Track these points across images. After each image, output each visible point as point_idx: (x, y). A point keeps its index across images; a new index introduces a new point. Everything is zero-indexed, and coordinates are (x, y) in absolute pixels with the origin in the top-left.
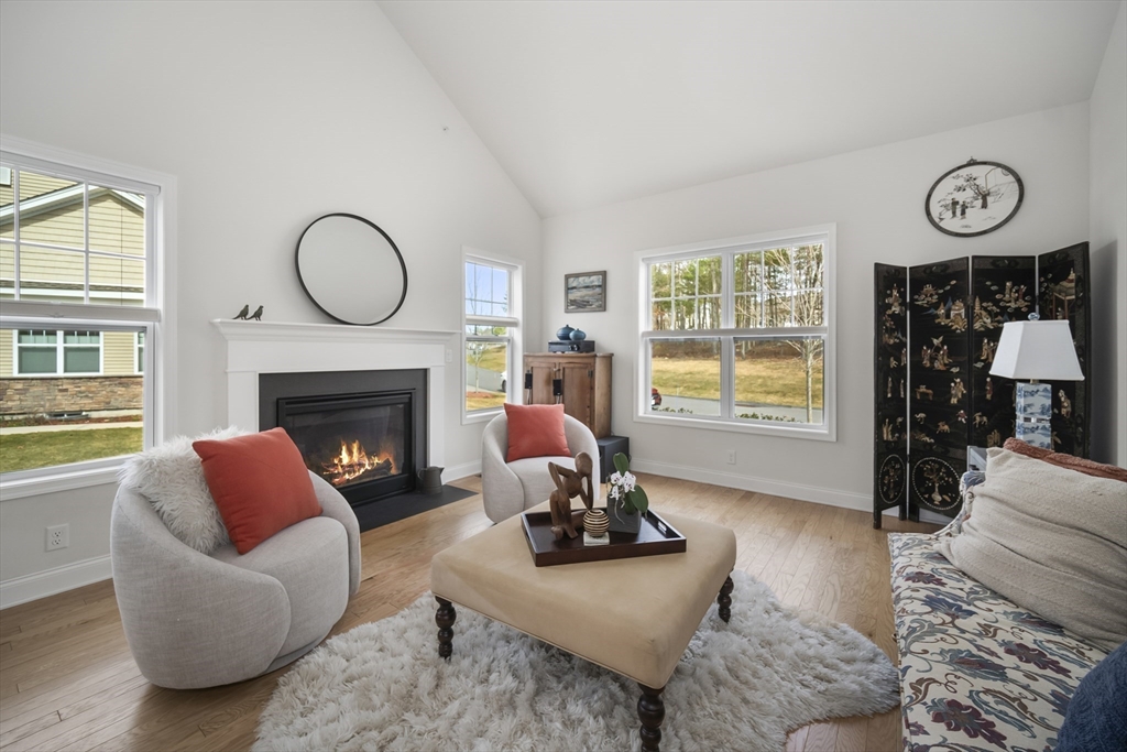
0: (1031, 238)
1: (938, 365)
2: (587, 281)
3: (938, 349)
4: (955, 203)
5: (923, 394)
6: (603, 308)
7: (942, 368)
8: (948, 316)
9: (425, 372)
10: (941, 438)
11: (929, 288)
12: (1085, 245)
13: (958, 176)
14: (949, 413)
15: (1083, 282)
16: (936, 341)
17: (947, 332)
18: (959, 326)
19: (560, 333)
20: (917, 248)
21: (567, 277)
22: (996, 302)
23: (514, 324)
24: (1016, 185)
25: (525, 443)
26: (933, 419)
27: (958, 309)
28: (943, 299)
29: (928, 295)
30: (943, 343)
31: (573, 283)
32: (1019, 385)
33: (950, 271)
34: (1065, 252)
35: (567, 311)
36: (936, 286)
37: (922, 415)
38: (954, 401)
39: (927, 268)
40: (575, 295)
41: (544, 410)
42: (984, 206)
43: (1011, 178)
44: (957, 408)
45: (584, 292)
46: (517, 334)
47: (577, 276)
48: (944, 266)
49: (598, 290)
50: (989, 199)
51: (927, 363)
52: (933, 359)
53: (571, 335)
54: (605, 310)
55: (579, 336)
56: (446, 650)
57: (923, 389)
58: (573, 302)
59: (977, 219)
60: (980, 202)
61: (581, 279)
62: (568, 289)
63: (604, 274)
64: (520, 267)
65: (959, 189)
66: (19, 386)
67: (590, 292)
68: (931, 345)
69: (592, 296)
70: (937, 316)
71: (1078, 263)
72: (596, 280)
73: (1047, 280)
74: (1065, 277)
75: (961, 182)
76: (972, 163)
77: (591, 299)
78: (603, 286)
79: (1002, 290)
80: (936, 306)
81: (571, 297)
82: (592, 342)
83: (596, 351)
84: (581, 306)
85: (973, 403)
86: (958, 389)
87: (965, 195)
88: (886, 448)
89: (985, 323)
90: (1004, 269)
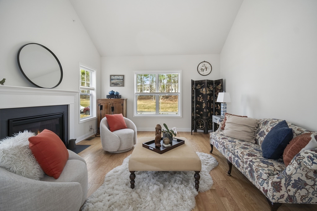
0: (213, 77)
1: (200, 100)
2: (118, 77)
3: (200, 97)
4: (202, 69)
5: (198, 106)
6: (123, 85)
7: (201, 101)
8: (202, 91)
10: (201, 115)
11: (199, 85)
12: (222, 79)
13: (202, 64)
14: (202, 110)
15: (222, 86)
16: (200, 96)
17: (202, 94)
18: (204, 93)
19: (110, 93)
21: (111, 76)
22: (209, 89)
23: (93, 89)
24: (211, 67)
25: (116, 126)
26: (199, 111)
27: (204, 90)
28: (202, 87)
29: (199, 87)
30: (201, 96)
31: (113, 77)
32: (221, 104)
33: (203, 82)
34: (219, 80)
35: (111, 86)
36: (200, 85)
37: (197, 111)
38: (203, 107)
39: (198, 81)
41: (116, 117)
42: (206, 70)
43: (210, 66)
44: (204, 109)
45: (117, 81)
46: (94, 93)
47: (114, 75)
48: (202, 81)
49: (122, 80)
50: (207, 69)
51: (198, 100)
52: (199, 99)
53: (115, 93)
54: (124, 86)
55: (117, 94)
56: (133, 186)
57: (198, 105)
58: (113, 83)
59: (205, 73)
60: (206, 69)
61: (116, 77)
62: (111, 79)
63: (123, 76)
64: (95, 71)
65: (203, 66)
68: (199, 97)
69: (120, 82)
70: (200, 91)
71: (221, 82)
72: (121, 78)
73: (216, 85)
74: (219, 85)
75: (203, 65)
76: (204, 62)
77: (119, 83)
78: (123, 79)
79: (210, 87)
80: (200, 89)
81: (113, 81)
82: (121, 95)
83: (122, 98)
84: (116, 85)
85: (207, 108)
86: (204, 105)
87: (204, 68)
88: (193, 118)
89: (208, 92)
90: (210, 83)
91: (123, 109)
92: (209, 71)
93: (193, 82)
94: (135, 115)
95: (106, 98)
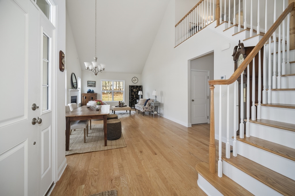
0: (138, 84)
2: (92, 82)
6: (95, 86)
10: (133, 100)
14: (134, 98)
15: (141, 88)
17: (134, 91)
18: (135, 91)
19: (89, 90)
20: (132, 84)
21: (88, 81)
22: (137, 89)
23: (79, 88)
27: (135, 90)
28: (134, 89)
29: (132, 88)
31: (89, 82)
32: (140, 95)
34: (140, 86)
35: (88, 86)
39: (132, 86)
43: (137, 79)
45: (91, 84)
47: (90, 81)
48: (134, 86)
51: (132, 94)
53: (91, 91)
55: (93, 91)
57: (132, 96)
58: (89, 85)
59: (135, 82)
62: (88, 83)
63: (95, 82)
64: (80, 79)
67: (93, 84)
72: (94, 82)
76: (135, 77)
78: (95, 83)
81: (89, 84)
83: (95, 93)
84: (91, 86)
85: (135, 97)
86: (135, 96)
87: (135, 80)
88: (130, 102)
89: (136, 91)
90: (137, 87)
92: (137, 81)
93: (130, 86)
95: (87, 93)
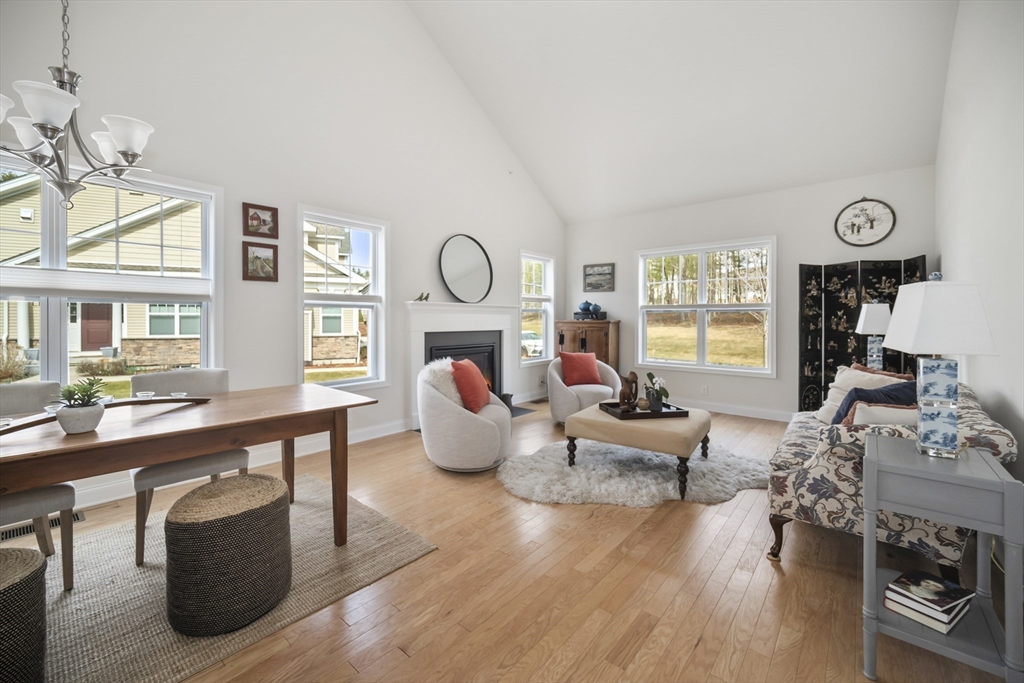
1: (841, 328)
2: (600, 270)
3: (840, 318)
4: (853, 225)
5: (831, 347)
6: (612, 288)
7: (843, 330)
8: (846, 298)
9: (500, 332)
11: (835, 279)
12: (924, 257)
13: (855, 208)
14: (846, 359)
15: (924, 278)
16: (839, 313)
17: (845, 307)
18: (853, 304)
19: (582, 306)
20: (829, 253)
21: (585, 267)
22: (876, 290)
23: (548, 300)
24: (891, 215)
25: (576, 376)
26: (836, 363)
27: (852, 293)
28: (844, 287)
29: (835, 283)
30: (843, 314)
31: (589, 271)
32: (869, 338)
33: (848, 269)
34: (915, 259)
35: (585, 291)
36: (840, 279)
37: (831, 360)
38: (850, 350)
39: (834, 267)
40: (591, 280)
41: (580, 358)
42: (872, 227)
43: (888, 210)
44: (851, 355)
45: (598, 278)
46: (550, 307)
47: (593, 266)
48: (844, 266)
49: (608, 276)
50: (875, 223)
51: (834, 327)
52: (838, 324)
53: (591, 308)
54: (613, 290)
55: (597, 308)
56: (572, 463)
57: (832, 343)
58: (590, 285)
59: (867, 235)
60: (869, 225)
61: (596, 269)
62: (586, 275)
63: (613, 265)
64: (552, 260)
65: (856, 216)
66: (150, 344)
67: (602, 278)
68: (836, 316)
69: (604, 280)
70: (840, 298)
71: (921, 267)
72: (607, 270)
73: (908, 276)
74: (915, 275)
75: (857, 212)
76: (864, 200)
77: (603, 283)
78: (612, 274)
79: (880, 282)
80: (839, 291)
81: (589, 280)
82: (605, 313)
83: (608, 319)
84: (596, 287)
86: (852, 343)
87: (860, 221)
90: (881, 269)
91: (607, 344)
92: (882, 229)
94: (640, 362)
95: (572, 318)
